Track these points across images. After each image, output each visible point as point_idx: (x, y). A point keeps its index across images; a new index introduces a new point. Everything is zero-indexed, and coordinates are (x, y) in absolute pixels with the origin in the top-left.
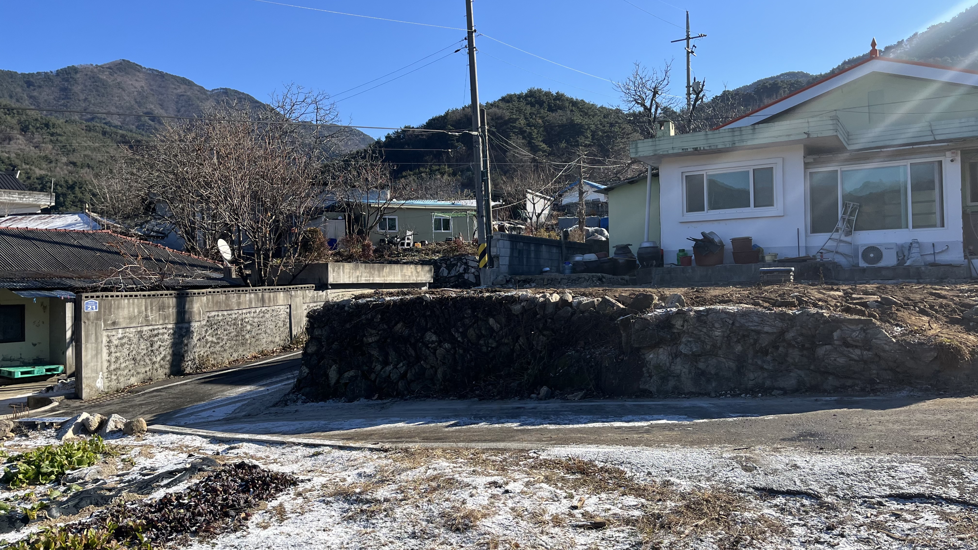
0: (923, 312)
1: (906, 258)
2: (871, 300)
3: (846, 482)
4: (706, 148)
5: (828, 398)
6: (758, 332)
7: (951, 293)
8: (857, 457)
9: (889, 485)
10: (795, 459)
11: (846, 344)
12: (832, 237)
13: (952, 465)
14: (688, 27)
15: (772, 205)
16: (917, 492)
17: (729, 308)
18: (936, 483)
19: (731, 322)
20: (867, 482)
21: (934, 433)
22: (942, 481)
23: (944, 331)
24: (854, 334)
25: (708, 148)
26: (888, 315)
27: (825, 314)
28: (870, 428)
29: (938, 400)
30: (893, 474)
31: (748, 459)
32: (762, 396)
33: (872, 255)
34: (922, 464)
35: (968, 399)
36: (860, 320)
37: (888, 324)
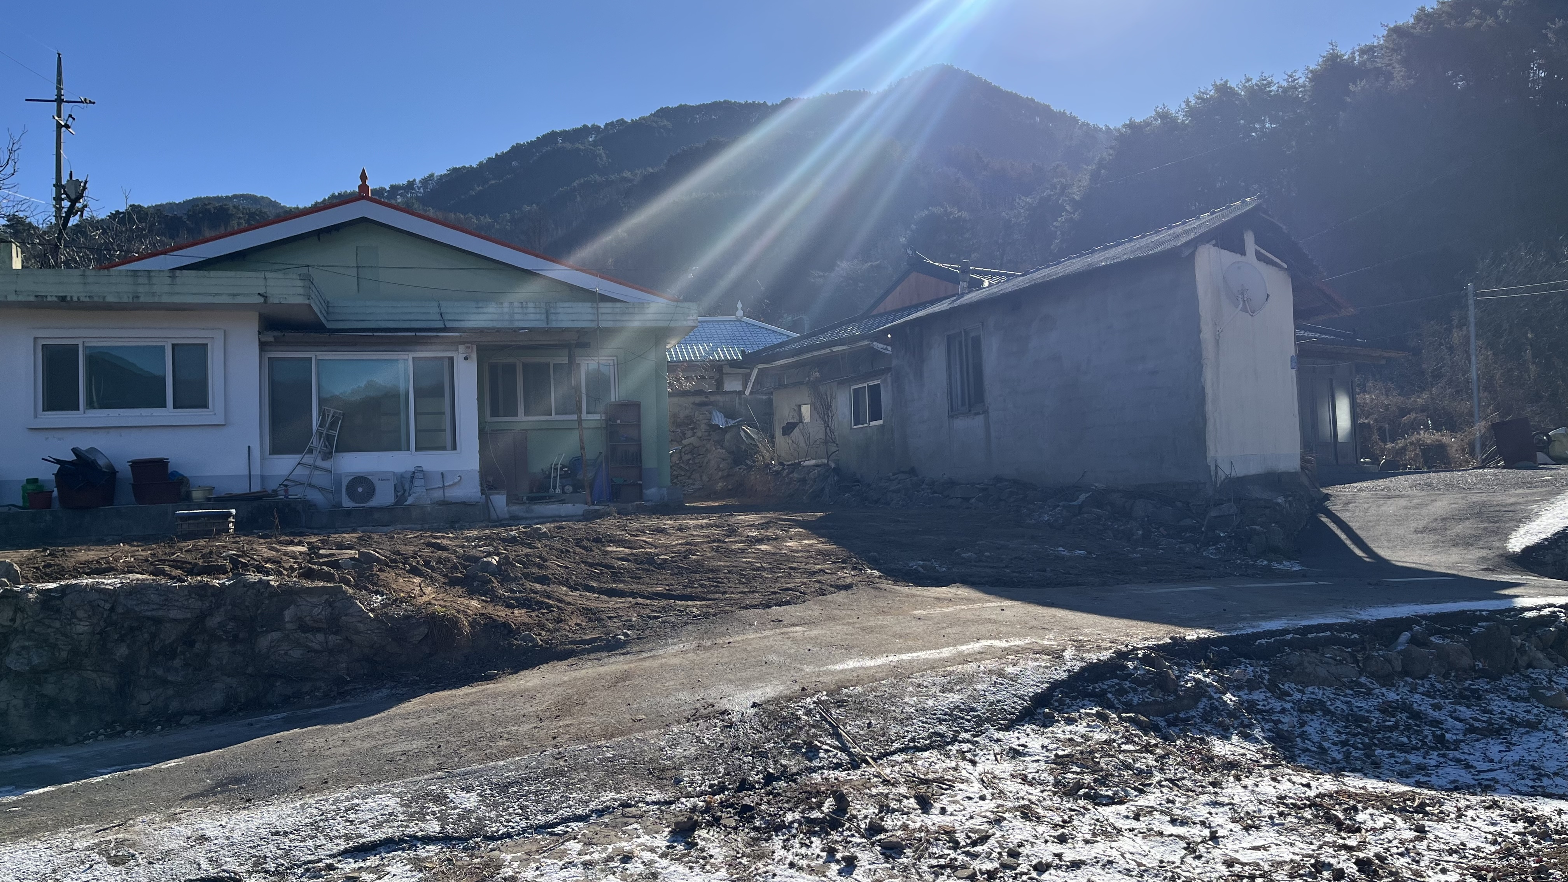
0: (414, 571)
1: (407, 494)
2: (346, 556)
3: (282, 846)
4: (82, 299)
5: (273, 717)
6: (158, 621)
7: (455, 542)
8: (301, 802)
9: (346, 835)
10: (202, 826)
11: (304, 628)
12: (303, 461)
13: (434, 787)
14: (59, 82)
15: (205, 406)
16: (384, 836)
17: (105, 581)
18: (411, 817)
19: (108, 606)
20: (312, 838)
21: (416, 744)
22: (418, 813)
23: (440, 596)
24: (316, 611)
25: (87, 299)
26: (367, 578)
27: (272, 583)
28: (327, 753)
29: (429, 695)
30: (352, 817)
31: (120, 843)
32: (162, 729)
33: (360, 490)
34: (394, 794)
35: (465, 690)
36: (324, 587)
37: (364, 592)
